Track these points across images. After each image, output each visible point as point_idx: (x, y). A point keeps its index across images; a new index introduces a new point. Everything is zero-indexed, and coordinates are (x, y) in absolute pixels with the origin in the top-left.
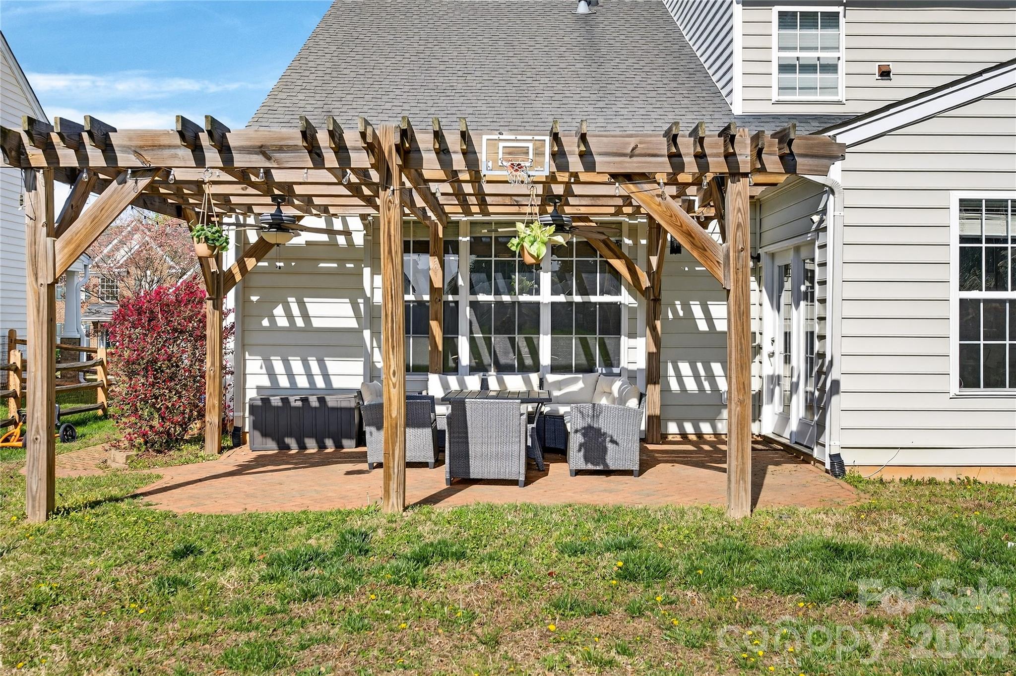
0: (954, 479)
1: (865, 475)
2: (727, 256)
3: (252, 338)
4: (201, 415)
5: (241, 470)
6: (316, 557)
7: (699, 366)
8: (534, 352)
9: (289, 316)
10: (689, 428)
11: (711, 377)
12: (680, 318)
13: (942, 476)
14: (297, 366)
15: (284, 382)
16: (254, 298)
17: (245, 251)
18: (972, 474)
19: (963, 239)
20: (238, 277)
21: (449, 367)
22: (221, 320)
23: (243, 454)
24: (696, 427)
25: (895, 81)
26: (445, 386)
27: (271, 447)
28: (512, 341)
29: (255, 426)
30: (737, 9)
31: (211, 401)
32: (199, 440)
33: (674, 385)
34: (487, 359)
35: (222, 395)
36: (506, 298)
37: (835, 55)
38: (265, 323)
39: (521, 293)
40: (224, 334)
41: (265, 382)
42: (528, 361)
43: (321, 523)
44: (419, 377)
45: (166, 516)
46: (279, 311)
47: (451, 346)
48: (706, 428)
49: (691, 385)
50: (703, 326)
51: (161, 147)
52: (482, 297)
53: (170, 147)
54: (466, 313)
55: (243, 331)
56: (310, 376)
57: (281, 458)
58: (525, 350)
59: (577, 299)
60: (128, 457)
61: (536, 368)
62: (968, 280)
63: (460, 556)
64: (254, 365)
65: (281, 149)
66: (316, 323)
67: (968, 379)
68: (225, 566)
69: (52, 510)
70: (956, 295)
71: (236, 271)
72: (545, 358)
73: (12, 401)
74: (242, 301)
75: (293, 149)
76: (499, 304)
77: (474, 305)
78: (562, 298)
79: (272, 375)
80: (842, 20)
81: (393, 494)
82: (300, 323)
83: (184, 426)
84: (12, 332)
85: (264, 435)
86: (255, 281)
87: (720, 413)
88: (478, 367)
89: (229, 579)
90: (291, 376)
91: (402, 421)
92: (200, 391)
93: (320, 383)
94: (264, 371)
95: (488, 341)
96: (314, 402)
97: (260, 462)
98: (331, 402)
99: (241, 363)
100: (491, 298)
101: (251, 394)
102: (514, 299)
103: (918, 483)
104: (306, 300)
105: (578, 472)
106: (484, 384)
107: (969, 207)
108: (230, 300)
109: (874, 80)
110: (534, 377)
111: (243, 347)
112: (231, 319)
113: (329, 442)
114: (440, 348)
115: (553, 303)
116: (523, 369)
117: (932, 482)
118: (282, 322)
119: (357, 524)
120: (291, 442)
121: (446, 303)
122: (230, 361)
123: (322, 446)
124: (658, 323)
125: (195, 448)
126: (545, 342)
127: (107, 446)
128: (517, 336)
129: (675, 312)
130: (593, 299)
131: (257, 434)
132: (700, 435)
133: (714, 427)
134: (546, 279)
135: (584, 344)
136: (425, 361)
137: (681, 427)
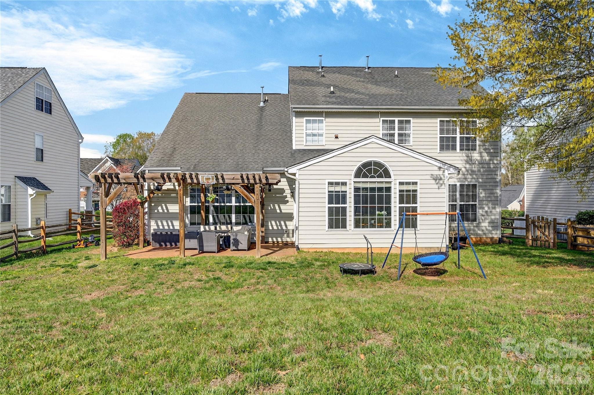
0: (327, 251)
1: (305, 250)
2: (255, 201)
3: (153, 216)
4: (138, 238)
5: (149, 251)
6: (164, 264)
7: (278, 222)
8: (230, 218)
9: (162, 209)
10: (275, 240)
11: (281, 225)
12: (272, 209)
13: (324, 251)
14: (165, 223)
15: (161, 227)
16: (153, 204)
17: (151, 192)
18: (332, 250)
19: (329, 192)
20: (148, 199)
21: (207, 223)
22: (144, 210)
23: (150, 247)
24: (277, 239)
25: (340, 139)
26: (205, 228)
27: (158, 246)
28: (224, 216)
29: (153, 240)
30: (294, 118)
31: (141, 233)
32: (138, 244)
33: (270, 228)
34: (217, 221)
35: (144, 232)
36: (223, 204)
37: (322, 132)
38: (156, 211)
39: (227, 203)
40: (144, 214)
41: (156, 227)
42: (229, 221)
43: (166, 259)
44: (198, 226)
45: (132, 259)
46: (160, 208)
47: (207, 218)
48: (279, 240)
49: (275, 228)
50: (278, 211)
51: (130, 178)
52: (216, 204)
53: (132, 178)
54: (212, 208)
55: (150, 214)
56: (168, 226)
57: (161, 248)
58: (228, 219)
59: (242, 204)
60: (118, 249)
61: (231, 223)
62: (330, 202)
63: (193, 264)
64: (153, 223)
65: (156, 178)
66: (170, 211)
67: (331, 226)
68: (145, 266)
69: (106, 258)
70: (327, 205)
71: (148, 197)
72: (234, 220)
73: (78, 234)
74: (150, 206)
75: (159, 178)
76: (221, 206)
77: (214, 206)
78: (238, 204)
79: (158, 226)
80: (324, 121)
81: (182, 254)
82: (166, 211)
83: (133, 240)
84: (70, 210)
85: (155, 242)
86: (153, 200)
87: (284, 235)
88: (215, 223)
89: (146, 268)
90: (163, 226)
91: (183, 238)
92: (138, 230)
93: (171, 228)
94: (156, 225)
95: (218, 216)
96: (169, 233)
97: (154, 249)
98: (174, 233)
99: (149, 222)
100: (218, 204)
101: (152, 231)
102: (225, 204)
103: (318, 252)
104: (167, 205)
105: (234, 250)
106: (216, 228)
107: (330, 184)
108: (146, 205)
109: (334, 139)
110: (229, 226)
111: (150, 218)
112: (146, 210)
113: (173, 244)
114: (204, 218)
115: (236, 206)
116: (227, 224)
117: (322, 252)
118: (161, 211)
119: (172, 259)
120: (163, 244)
121: (206, 206)
122: (146, 222)
123: (171, 245)
124: (264, 211)
125: (137, 246)
126: (233, 216)
127: (112, 246)
128: (226, 215)
129: (271, 207)
130: (247, 204)
131: (153, 241)
132: (278, 242)
133: (282, 239)
134: (233, 199)
135: (244, 217)
136: (200, 222)
137: (272, 239)
